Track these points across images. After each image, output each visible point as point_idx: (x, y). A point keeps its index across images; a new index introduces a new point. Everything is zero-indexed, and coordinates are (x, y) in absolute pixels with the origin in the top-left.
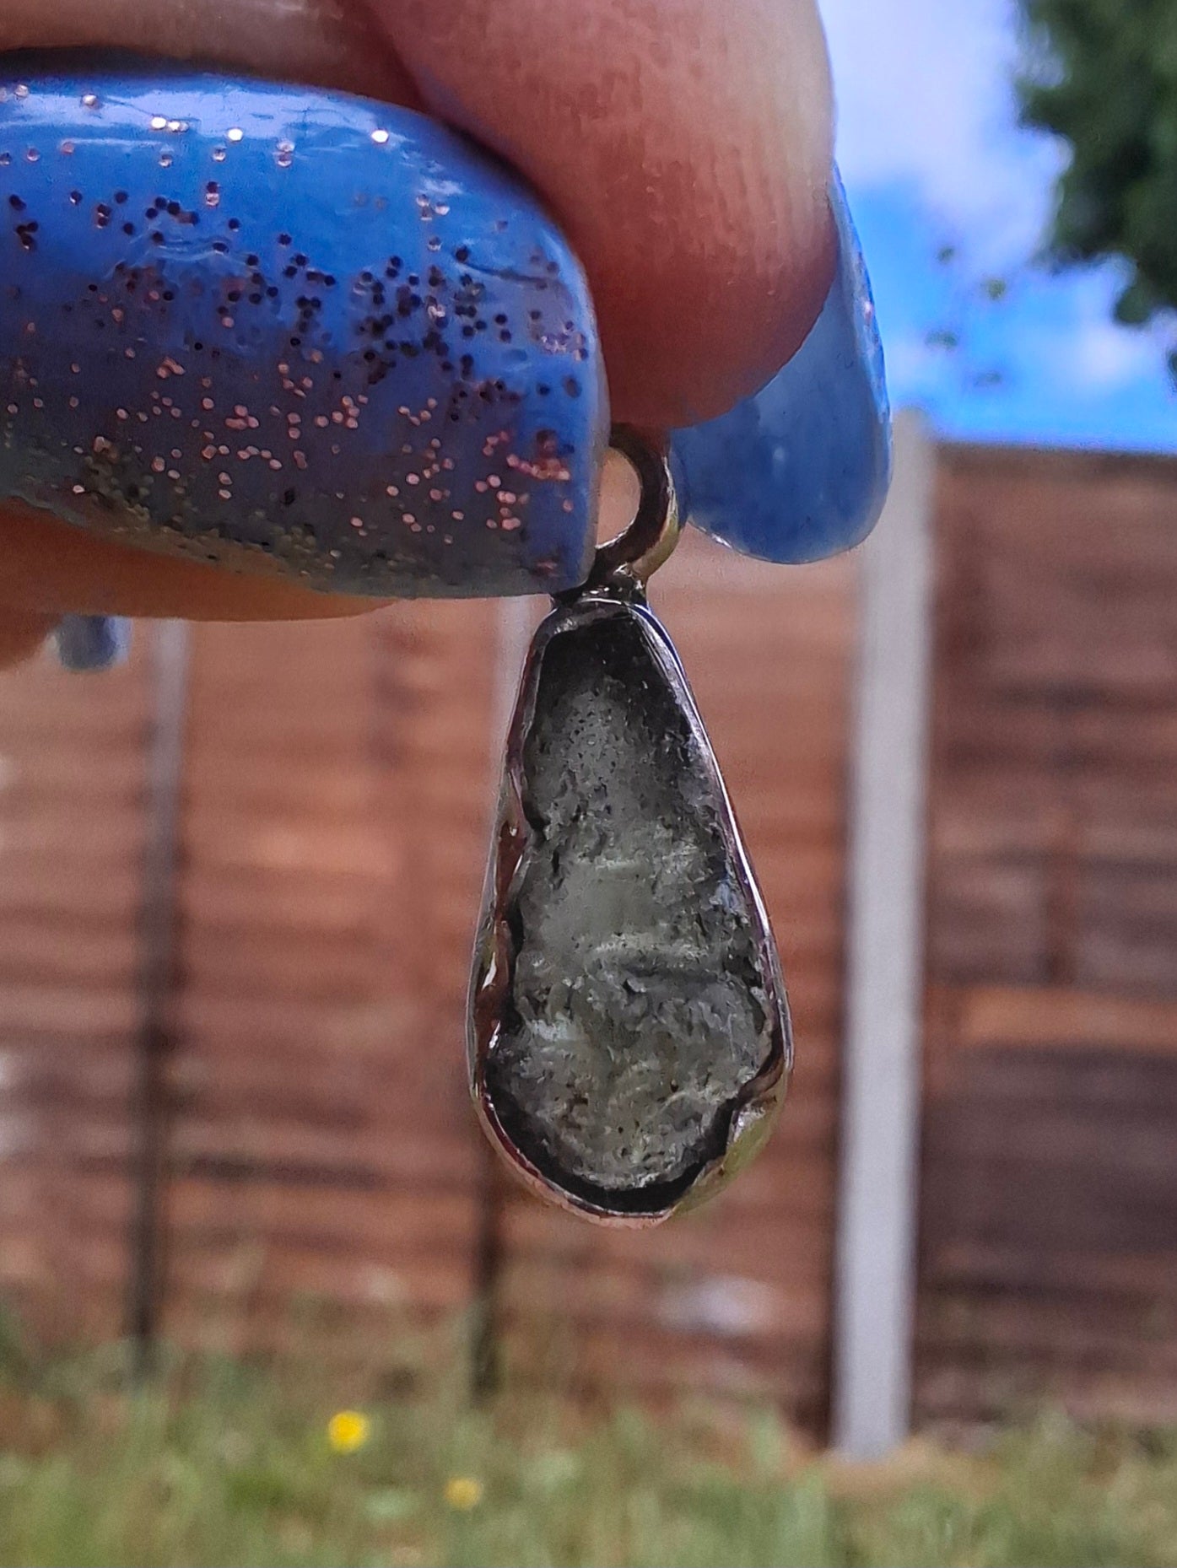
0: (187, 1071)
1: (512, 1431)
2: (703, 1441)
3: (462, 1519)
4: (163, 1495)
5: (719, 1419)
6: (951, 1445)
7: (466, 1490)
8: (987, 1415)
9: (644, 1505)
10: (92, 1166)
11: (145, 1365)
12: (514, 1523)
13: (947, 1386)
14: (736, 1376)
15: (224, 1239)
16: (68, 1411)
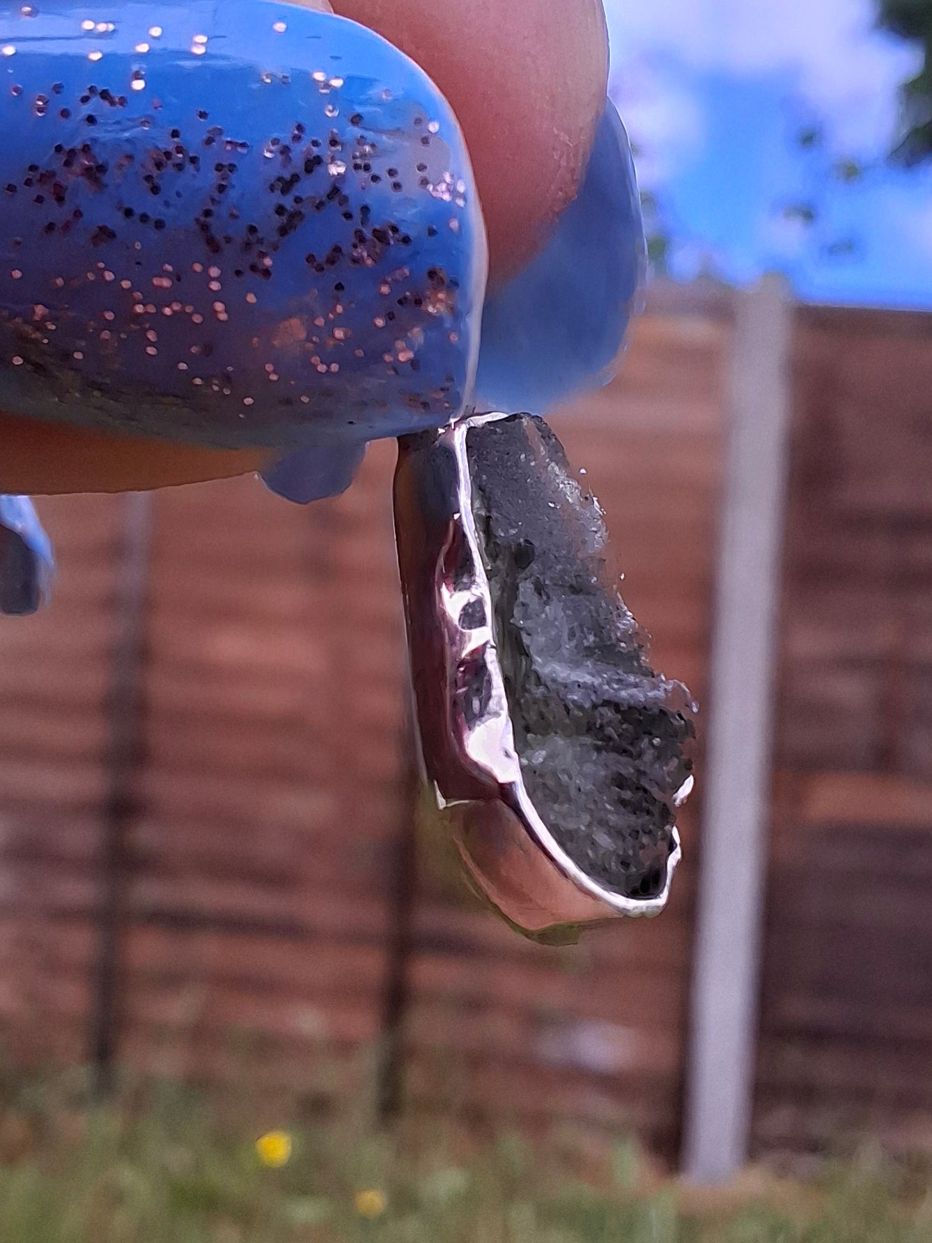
0: (146, 835)
3: (369, 1224)
4: (116, 1198)
6: (783, 1171)
7: (373, 1200)
8: (814, 1147)
9: (522, 1215)
10: (63, 915)
11: (105, 1086)
12: (412, 1226)
13: (781, 1120)
14: (604, 1107)
15: (172, 980)
16: (39, 1126)
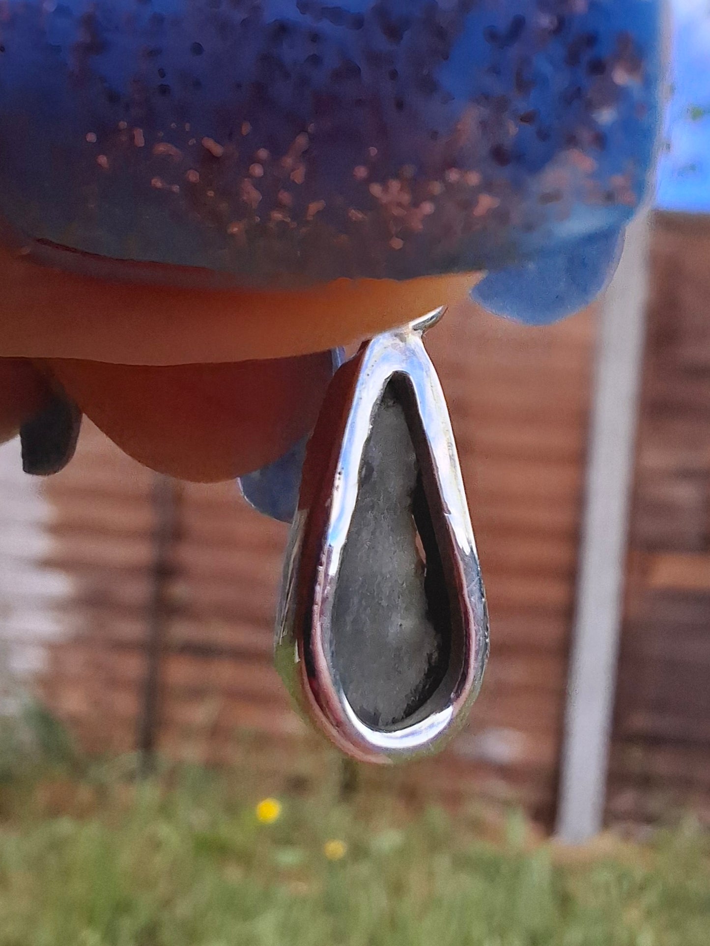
0: (180, 590)
1: (364, 816)
2: (478, 827)
3: (334, 866)
4: (156, 845)
5: (488, 814)
6: (627, 836)
7: (336, 848)
8: (649, 819)
9: (442, 863)
10: (121, 646)
11: (148, 767)
12: (364, 869)
13: (627, 800)
14: (500, 788)
15: (197, 693)
16: (102, 792)
